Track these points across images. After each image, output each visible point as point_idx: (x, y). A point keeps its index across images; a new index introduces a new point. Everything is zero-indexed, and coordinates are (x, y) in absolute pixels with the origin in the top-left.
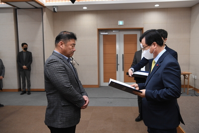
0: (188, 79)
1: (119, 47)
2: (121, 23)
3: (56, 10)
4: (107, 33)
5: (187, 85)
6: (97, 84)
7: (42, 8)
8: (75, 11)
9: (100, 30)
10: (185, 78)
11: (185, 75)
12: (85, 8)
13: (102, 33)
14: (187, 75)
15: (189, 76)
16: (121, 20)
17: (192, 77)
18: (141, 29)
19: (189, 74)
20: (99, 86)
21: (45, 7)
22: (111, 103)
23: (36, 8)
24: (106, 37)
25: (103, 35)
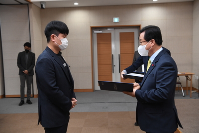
0: (190, 80)
1: (115, 47)
2: (116, 20)
3: (44, 6)
4: (101, 32)
5: (190, 87)
6: (91, 87)
7: (28, 4)
8: (65, 8)
9: (93, 29)
10: (187, 79)
11: (187, 76)
12: (76, 4)
13: (95, 32)
14: (189, 76)
15: (191, 77)
16: (116, 17)
17: (195, 78)
18: (139, 27)
19: (191, 75)
20: (93, 90)
21: (31, 3)
22: (107, 108)
23: (21, 4)
24: (100, 35)
25: (97, 33)
